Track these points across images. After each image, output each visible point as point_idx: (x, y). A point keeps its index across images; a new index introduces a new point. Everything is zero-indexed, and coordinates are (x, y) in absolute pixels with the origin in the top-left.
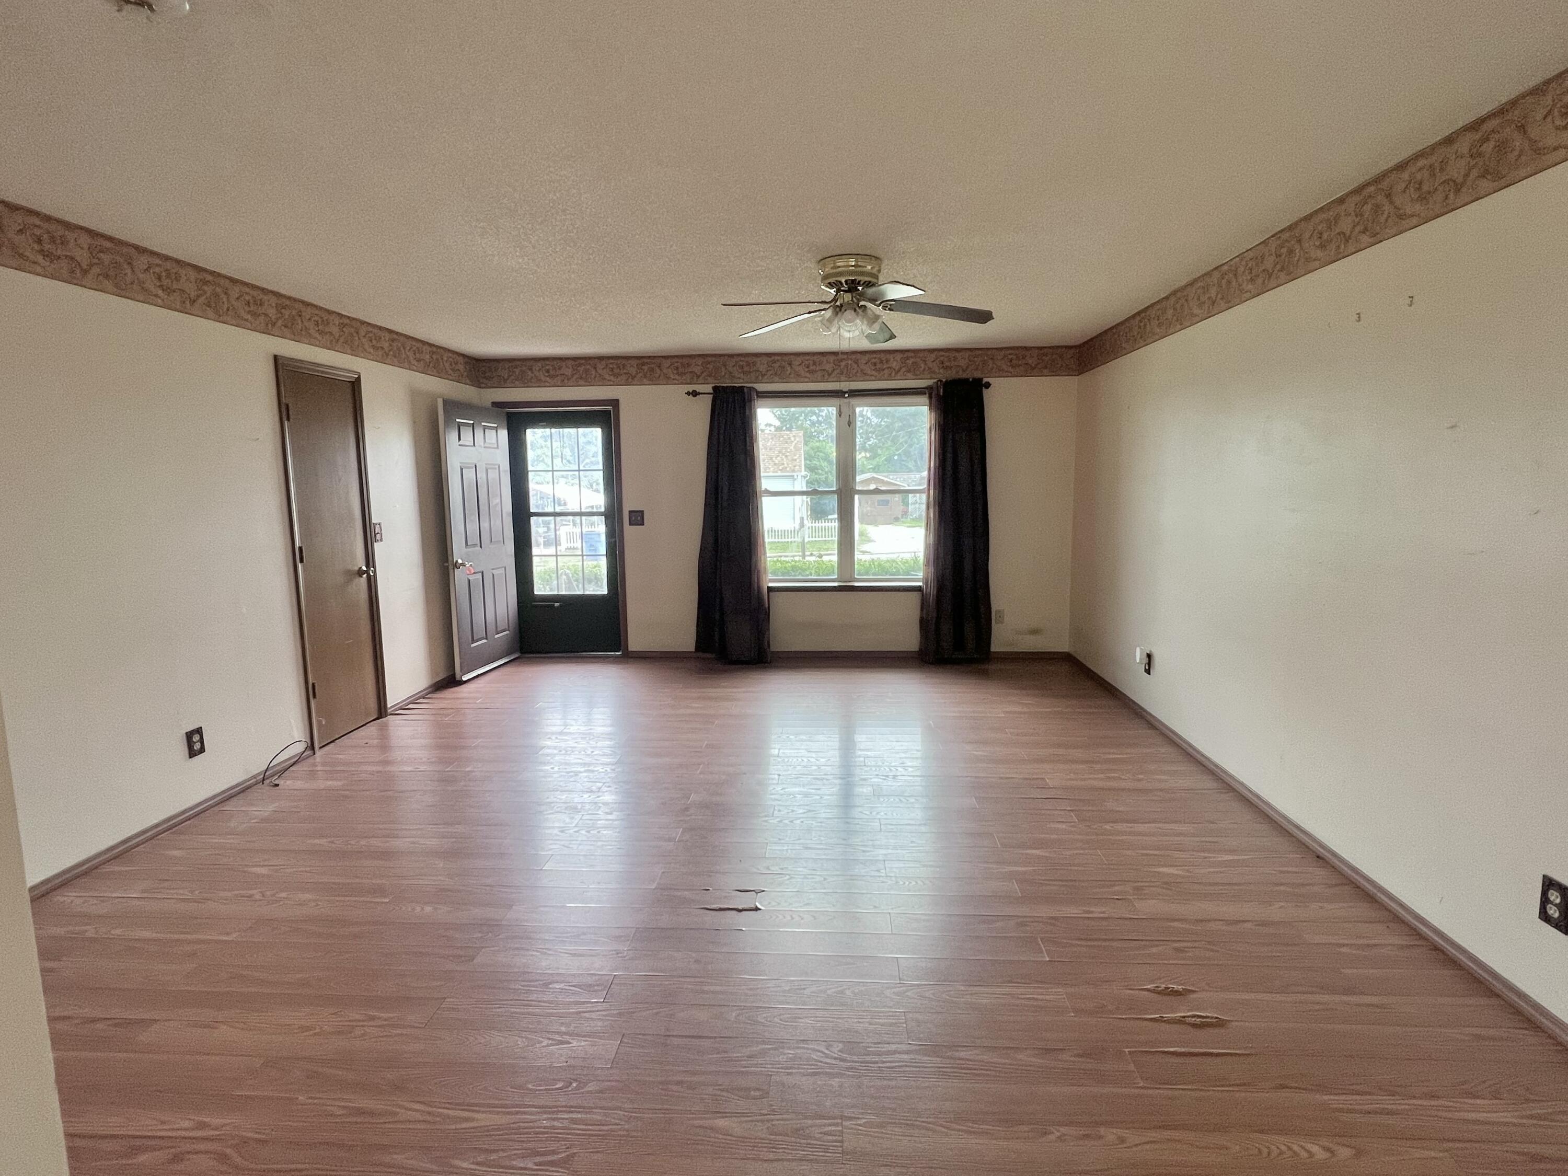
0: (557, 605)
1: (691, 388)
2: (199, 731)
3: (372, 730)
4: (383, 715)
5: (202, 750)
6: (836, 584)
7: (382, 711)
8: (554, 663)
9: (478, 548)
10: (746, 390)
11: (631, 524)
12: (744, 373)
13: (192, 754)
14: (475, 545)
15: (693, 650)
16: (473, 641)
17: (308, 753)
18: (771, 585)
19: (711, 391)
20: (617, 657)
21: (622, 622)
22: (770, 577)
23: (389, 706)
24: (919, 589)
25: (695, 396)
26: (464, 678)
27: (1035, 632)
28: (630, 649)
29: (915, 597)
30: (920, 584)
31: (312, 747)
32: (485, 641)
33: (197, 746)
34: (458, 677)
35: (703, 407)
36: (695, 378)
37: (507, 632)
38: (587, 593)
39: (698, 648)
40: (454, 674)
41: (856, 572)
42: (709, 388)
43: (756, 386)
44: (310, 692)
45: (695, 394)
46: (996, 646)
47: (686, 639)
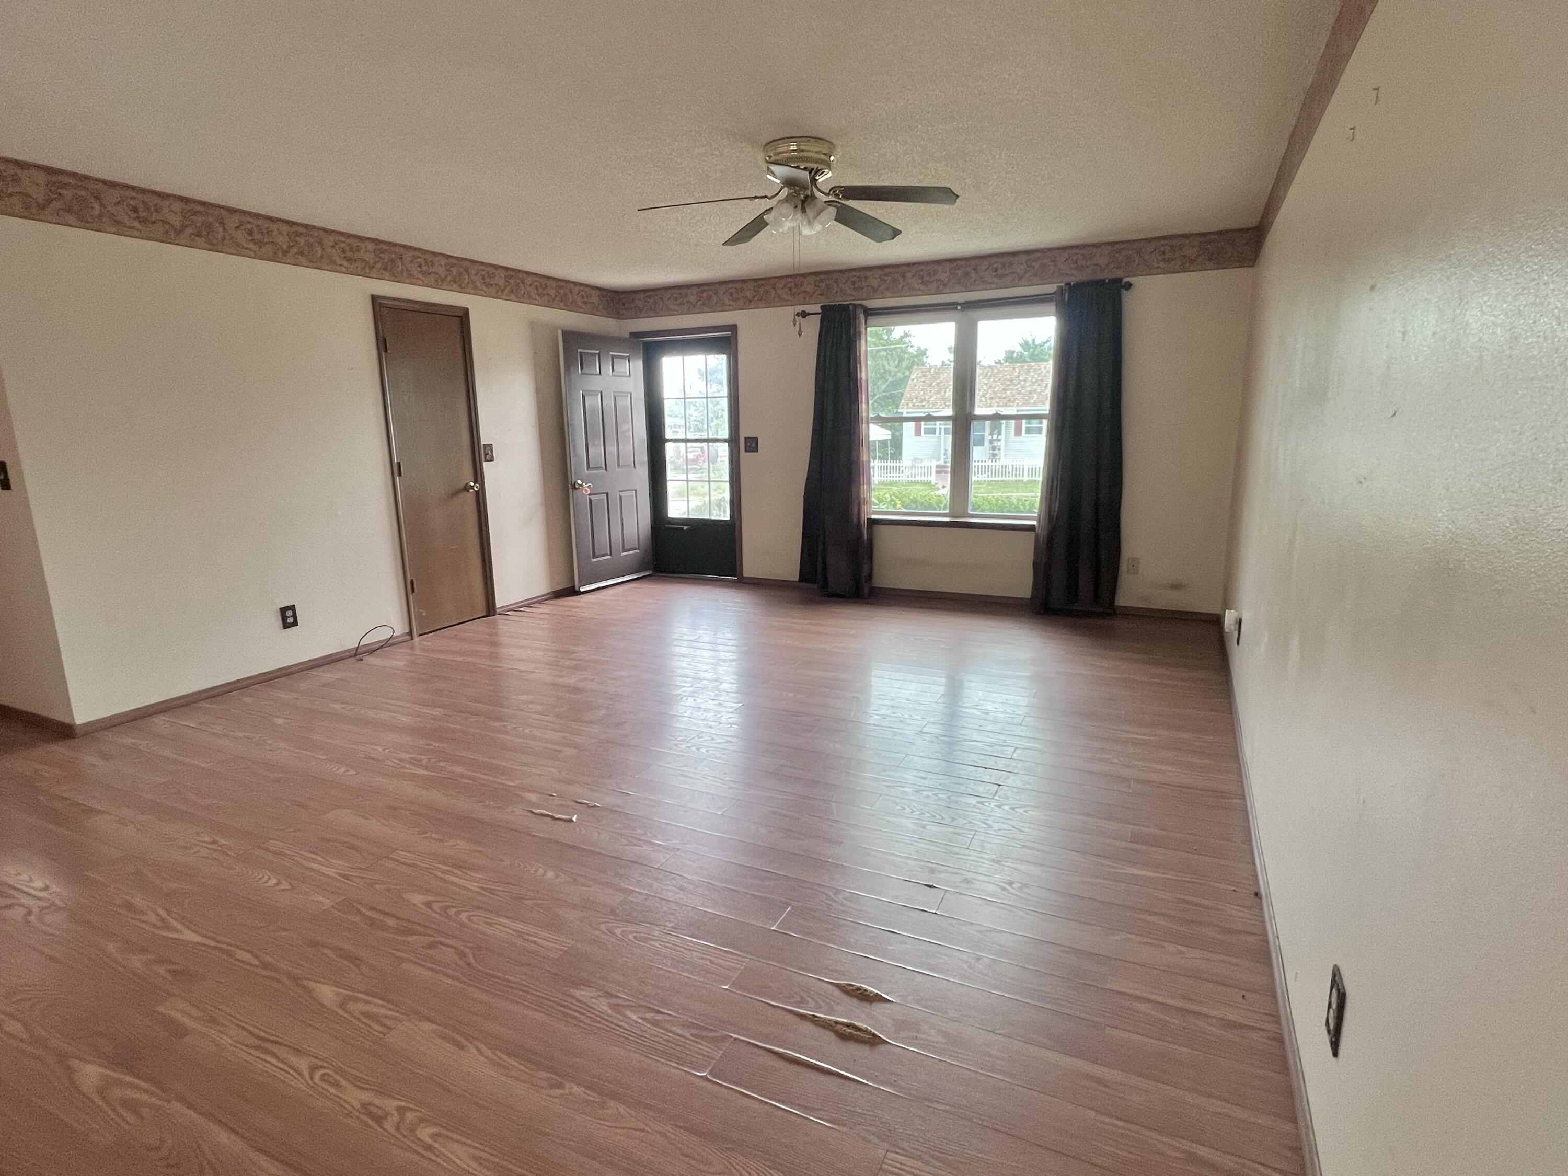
0: (685, 528)
1: (799, 309)
2: (292, 608)
3: (480, 626)
4: (491, 614)
5: (295, 623)
6: (947, 519)
7: (490, 609)
8: (681, 583)
9: (605, 471)
10: (851, 307)
11: (746, 451)
12: (856, 289)
13: (286, 626)
14: (599, 468)
15: (797, 580)
16: (594, 556)
17: (408, 637)
18: (874, 517)
19: (820, 311)
20: (734, 581)
21: (737, 550)
22: (874, 508)
23: (497, 606)
24: (1031, 528)
25: (804, 317)
26: (582, 589)
27: (1176, 587)
28: (745, 575)
29: (1030, 537)
30: (1035, 523)
31: (410, 633)
32: (609, 557)
33: (291, 620)
34: (577, 589)
35: (812, 327)
36: (808, 298)
37: (638, 551)
38: (713, 518)
39: (803, 577)
40: (574, 587)
41: (970, 508)
42: (817, 308)
43: (864, 303)
44: (410, 588)
45: (804, 314)
46: (1123, 600)
47: (789, 568)
